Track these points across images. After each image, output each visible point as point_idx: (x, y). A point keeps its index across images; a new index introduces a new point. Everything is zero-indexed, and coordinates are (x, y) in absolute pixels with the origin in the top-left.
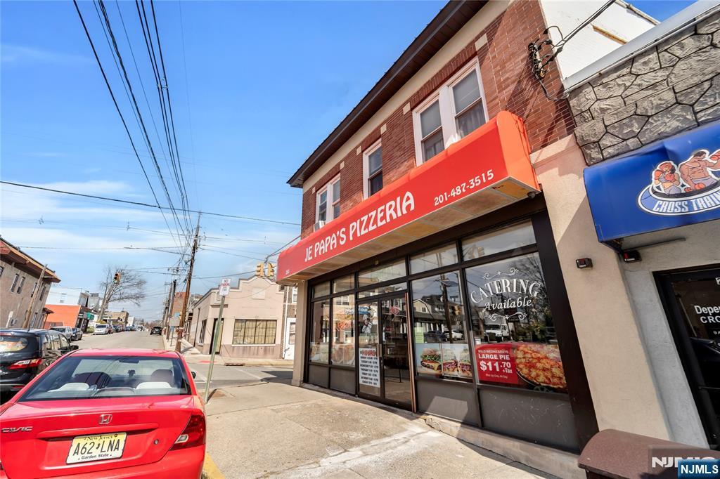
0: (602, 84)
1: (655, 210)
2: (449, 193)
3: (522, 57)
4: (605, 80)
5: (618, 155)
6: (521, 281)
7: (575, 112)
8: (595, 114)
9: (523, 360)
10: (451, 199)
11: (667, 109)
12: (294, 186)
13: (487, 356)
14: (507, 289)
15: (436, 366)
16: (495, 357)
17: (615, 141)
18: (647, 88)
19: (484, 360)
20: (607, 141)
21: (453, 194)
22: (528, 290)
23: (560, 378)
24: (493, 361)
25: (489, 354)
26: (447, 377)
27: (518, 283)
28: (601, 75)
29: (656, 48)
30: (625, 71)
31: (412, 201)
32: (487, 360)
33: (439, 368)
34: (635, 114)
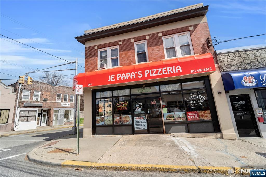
0: (223, 55)
1: (244, 85)
2: (196, 70)
3: (204, 39)
4: (224, 54)
5: (226, 71)
6: (201, 96)
7: (218, 59)
8: (222, 61)
9: (201, 115)
10: (197, 72)
11: (235, 66)
12: (79, 41)
13: (191, 115)
14: (197, 97)
15: (173, 119)
16: (193, 115)
17: (226, 68)
18: (231, 60)
19: (189, 116)
20: (225, 68)
21: (198, 71)
22: (203, 98)
23: (210, 118)
24: (192, 116)
25: (191, 114)
26: (176, 122)
27: (200, 96)
28: (223, 53)
29: (233, 52)
30: (227, 54)
31: (180, 69)
32: (190, 116)
33: (174, 119)
34: (230, 64)
